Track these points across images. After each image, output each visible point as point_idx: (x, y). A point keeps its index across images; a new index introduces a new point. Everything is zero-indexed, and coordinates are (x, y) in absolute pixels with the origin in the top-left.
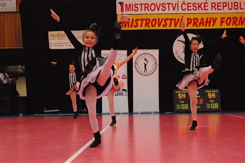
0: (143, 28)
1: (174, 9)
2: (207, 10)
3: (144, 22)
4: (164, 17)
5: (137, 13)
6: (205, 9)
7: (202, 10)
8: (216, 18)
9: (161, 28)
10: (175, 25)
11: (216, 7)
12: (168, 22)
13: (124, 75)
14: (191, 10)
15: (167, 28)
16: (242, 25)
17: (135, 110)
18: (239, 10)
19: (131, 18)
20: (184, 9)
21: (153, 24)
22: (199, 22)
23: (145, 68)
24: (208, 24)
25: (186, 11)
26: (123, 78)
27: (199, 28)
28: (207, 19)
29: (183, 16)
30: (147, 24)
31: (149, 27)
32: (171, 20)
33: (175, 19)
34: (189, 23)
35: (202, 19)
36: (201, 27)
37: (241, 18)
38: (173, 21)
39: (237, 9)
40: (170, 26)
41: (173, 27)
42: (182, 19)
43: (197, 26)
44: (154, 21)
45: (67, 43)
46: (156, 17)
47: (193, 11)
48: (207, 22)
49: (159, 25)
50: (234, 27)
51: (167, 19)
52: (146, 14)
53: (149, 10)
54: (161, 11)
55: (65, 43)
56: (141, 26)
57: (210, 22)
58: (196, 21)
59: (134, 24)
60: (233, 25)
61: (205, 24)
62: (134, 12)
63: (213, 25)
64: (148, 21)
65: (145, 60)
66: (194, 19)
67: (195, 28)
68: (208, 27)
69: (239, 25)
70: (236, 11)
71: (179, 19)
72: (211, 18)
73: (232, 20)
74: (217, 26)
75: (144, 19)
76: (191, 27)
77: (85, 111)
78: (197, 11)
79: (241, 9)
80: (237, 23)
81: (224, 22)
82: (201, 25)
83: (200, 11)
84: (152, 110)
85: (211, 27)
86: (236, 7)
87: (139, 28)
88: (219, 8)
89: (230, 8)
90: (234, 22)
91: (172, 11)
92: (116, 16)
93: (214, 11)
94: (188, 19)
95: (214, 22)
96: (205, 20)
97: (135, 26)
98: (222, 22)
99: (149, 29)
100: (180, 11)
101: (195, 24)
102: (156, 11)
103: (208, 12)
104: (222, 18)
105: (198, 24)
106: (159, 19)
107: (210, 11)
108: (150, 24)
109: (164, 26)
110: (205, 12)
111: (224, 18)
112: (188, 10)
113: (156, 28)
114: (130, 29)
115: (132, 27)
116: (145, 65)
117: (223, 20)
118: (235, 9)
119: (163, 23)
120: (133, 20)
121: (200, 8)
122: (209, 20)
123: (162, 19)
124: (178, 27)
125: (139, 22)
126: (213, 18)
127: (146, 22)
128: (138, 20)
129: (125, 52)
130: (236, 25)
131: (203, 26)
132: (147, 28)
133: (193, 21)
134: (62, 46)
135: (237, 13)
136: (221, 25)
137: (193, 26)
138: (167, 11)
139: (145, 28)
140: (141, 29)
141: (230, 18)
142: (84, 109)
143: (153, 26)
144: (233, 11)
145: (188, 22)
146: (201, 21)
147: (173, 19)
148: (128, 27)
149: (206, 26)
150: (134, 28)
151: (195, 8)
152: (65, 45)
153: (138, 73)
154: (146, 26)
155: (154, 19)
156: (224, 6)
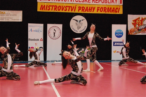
0: (53, 11)
1: (71, 1)
2: (90, 2)
3: (54, 7)
4: (65, 5)
5: (49, 2)
6: (89, 2)
7: (87, 2)
8: (95, 8)
9: (64, 11)
10: (72, 10)
11: (95, 1)
12: (68, 8)
13: (41, 39)
14: (81, 2)
15: (67, 11)
16: (109, 12)
17: (47, 60)
18: (107, 4)
19: (46, 4)
20: (77, 1)
21: (59, 9)
22: (85, 9)
23: (54, 35)
24: (90, 11)
25: (78, 3)
26: (41, 40)
27: (85, 12)
28: (90, 7)
29: (76, 5)
30: (55, 9)
31: (56, 10)
32: (69, 7)
33: (72, 7)
34: (79, 10)
35: (87, 7)
36: (86, 12)
37: (108, 8)
38: (70, 8)
39: (107, 3)
40: (69, 11)
41: (70, 11)
42: (76, 7)
43: (84, 12)
44: (60, 7)
45: (6, 18)
46: (61, 5)
47: (82, 3)
48: (89, 9)
49: (62, 10)
50: (104, 13)
51: (67, 7)
52: (55, 3)
53: (56, 1)
54: (63, 2)
55: (5, 18)
56: (52, 10)
57: (91, 9)
58: (84, 8)
59: (48, 8)
60: (104, 12)
61: (88, 10)
62: (48, 1)
63: (93, 12)
64: (56, 7)
65: (54, 30)
66: (83, 7)
67: (83, 12)
68: (90, 12)
69: (107, 12)
70: (106, 4)
71: (74, 7)
72: (92, 7)
73: (104, 9)
74: (95, 12)
75: (53, 6)
76: (80, 12)
77: (18, 60)
78: (84, 3)
79: (108, 3)
80: (106, 11)
81: (99, 10)
82: (86, 11)
83: (86, 3)
84: (57, 60)
85: (92, 13)
86: (106, 2)
87: (50, 11)
88: (97, 2)
89: (103, 2)
90: (105, 10)
91: (70, 2)
92: (37, 3)
93: (94, 3)
94: (79, 7)
95: (94, 10)
96: (88, 8)
97: (48, 10)
98: (98, 10)
99: (56, 12)
100: (75, 2)
101: (83, 10)
102: (61, 2)
103: (90, 3)
104: (98, 8)
105: (84, 10)
106: (62, 6)
107: (91, 3)
108: (57, 9)
109: (65, 10)
110: (89, 3)
111: (99, 8)
112: (79, 2)
113: (61, 11)
114: (45, 11)
115: (46, 10)
116: (54, 33)
117: (99, 9)
118: (105, 3)
119: (65, 9)
120: (47, 6)
121: (86, 1)
122: (91, 8)
123: (64, 6)
124: (73, 12)
125: (51, 8)
126: (93, 7)
127: (55, 7)
128: (50, 6)
129: (42, 25)
130: (106, 12)
131: (87, 11)
132: (55, 11)
133: (82, 8)
134: (3, 19)
135: (106, 5)
136: (97, 12)
137: (82, 11)
138: (67, 2)
139: (54, 11)
140: (52, 11)
141: (102, 8)
142: (17, 59)
143: (59, 10)
144: (104, 4)
145: (79, 8)
146: (86, 9)
147: (70, 7)
148: (44, 10)
149: (89, 11)
150: (47, 11)
151: (83, 1)
152: (5, 19)
153: (50, 38)
154: (54, 10)
155: (59, 6)
156: (99, 1)
